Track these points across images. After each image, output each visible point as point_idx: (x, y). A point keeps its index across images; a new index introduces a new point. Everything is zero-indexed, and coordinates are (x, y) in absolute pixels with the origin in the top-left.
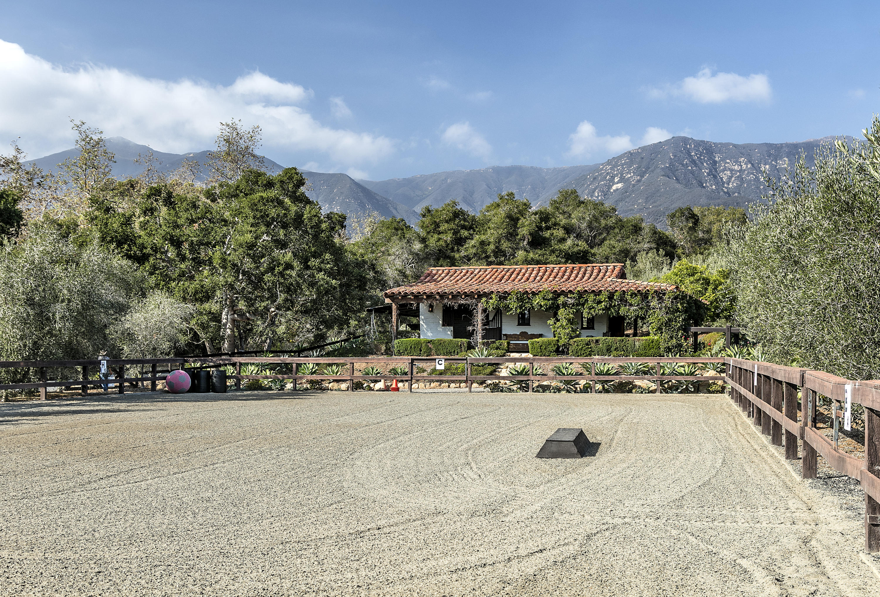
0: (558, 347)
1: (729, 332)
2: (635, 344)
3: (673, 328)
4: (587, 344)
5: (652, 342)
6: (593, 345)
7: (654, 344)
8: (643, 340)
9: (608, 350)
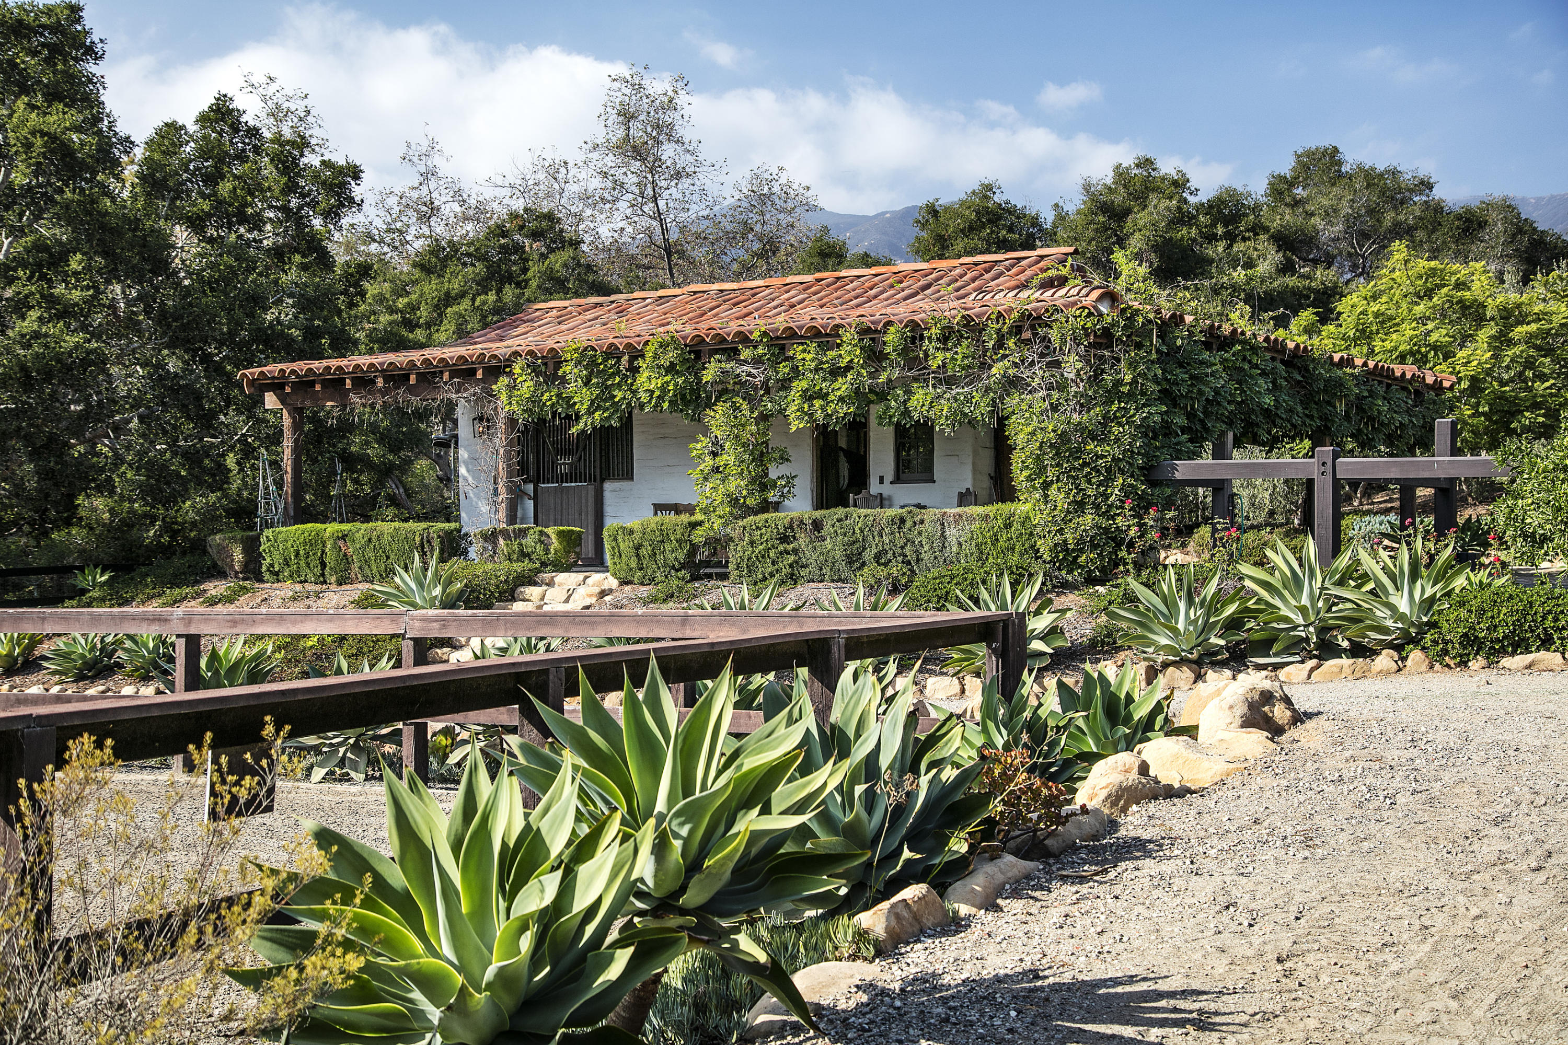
0: (694, 548)
1: (1329, 478)
2: (943, 535)
3: (1085, 464)
4: (784, 539)
5: (1008, 526)
6: (802, 540)
7: (1013, 532)
8: (971, 519)
9: (850, 559)
